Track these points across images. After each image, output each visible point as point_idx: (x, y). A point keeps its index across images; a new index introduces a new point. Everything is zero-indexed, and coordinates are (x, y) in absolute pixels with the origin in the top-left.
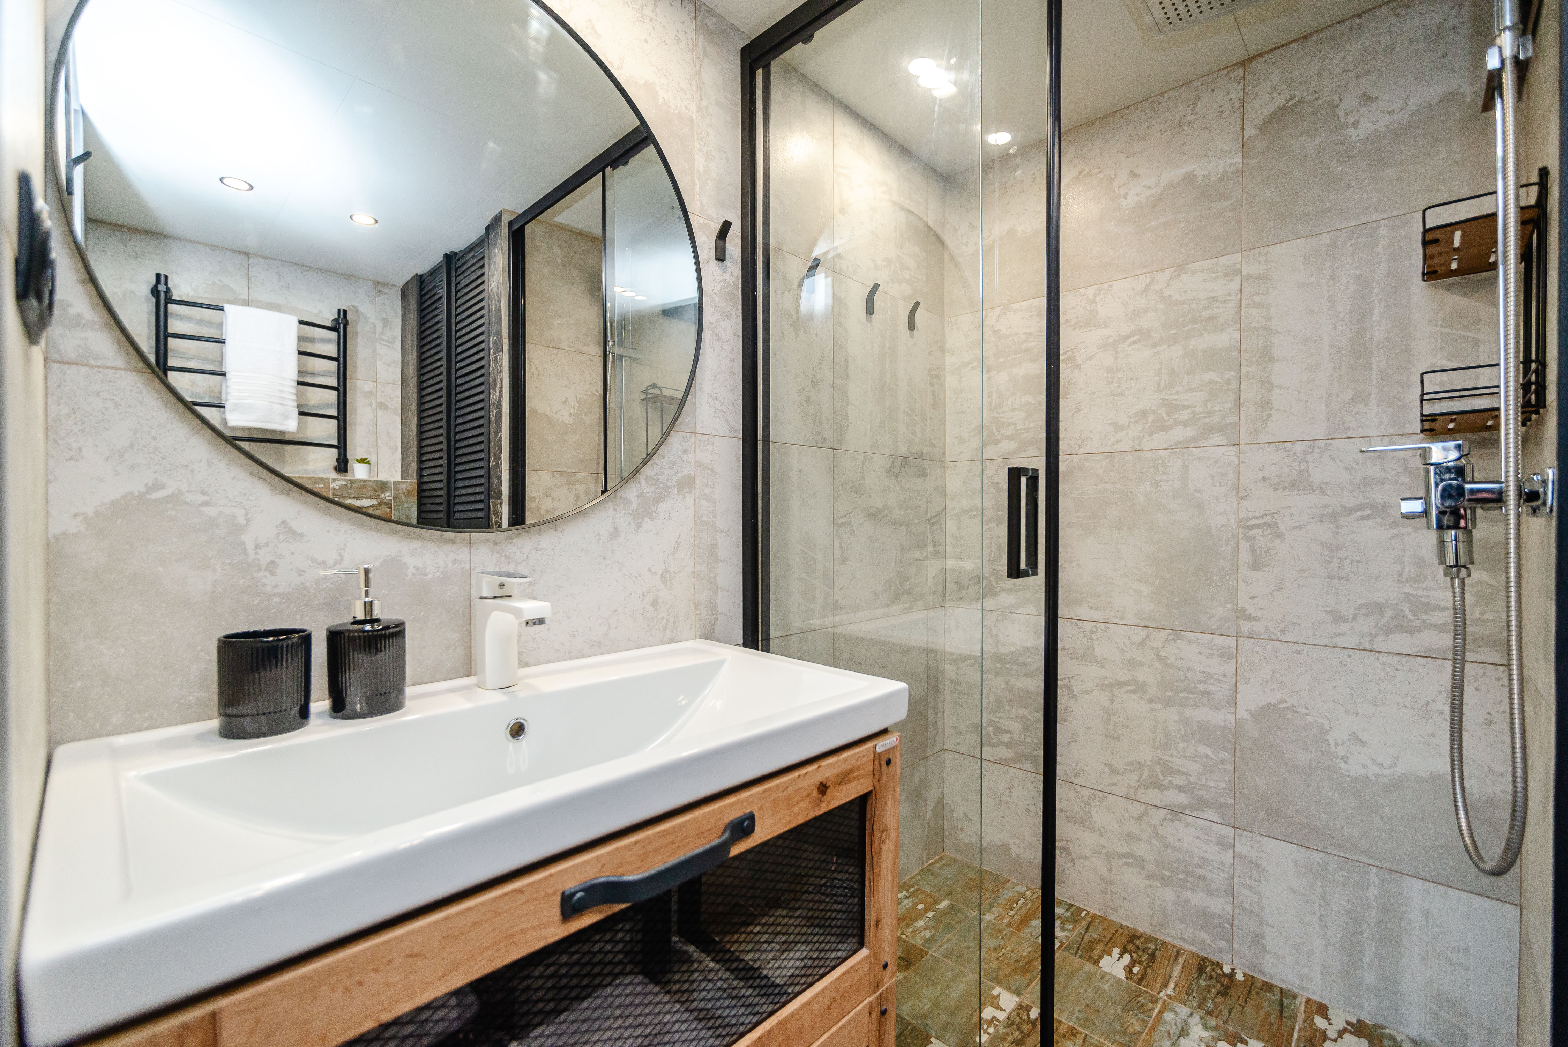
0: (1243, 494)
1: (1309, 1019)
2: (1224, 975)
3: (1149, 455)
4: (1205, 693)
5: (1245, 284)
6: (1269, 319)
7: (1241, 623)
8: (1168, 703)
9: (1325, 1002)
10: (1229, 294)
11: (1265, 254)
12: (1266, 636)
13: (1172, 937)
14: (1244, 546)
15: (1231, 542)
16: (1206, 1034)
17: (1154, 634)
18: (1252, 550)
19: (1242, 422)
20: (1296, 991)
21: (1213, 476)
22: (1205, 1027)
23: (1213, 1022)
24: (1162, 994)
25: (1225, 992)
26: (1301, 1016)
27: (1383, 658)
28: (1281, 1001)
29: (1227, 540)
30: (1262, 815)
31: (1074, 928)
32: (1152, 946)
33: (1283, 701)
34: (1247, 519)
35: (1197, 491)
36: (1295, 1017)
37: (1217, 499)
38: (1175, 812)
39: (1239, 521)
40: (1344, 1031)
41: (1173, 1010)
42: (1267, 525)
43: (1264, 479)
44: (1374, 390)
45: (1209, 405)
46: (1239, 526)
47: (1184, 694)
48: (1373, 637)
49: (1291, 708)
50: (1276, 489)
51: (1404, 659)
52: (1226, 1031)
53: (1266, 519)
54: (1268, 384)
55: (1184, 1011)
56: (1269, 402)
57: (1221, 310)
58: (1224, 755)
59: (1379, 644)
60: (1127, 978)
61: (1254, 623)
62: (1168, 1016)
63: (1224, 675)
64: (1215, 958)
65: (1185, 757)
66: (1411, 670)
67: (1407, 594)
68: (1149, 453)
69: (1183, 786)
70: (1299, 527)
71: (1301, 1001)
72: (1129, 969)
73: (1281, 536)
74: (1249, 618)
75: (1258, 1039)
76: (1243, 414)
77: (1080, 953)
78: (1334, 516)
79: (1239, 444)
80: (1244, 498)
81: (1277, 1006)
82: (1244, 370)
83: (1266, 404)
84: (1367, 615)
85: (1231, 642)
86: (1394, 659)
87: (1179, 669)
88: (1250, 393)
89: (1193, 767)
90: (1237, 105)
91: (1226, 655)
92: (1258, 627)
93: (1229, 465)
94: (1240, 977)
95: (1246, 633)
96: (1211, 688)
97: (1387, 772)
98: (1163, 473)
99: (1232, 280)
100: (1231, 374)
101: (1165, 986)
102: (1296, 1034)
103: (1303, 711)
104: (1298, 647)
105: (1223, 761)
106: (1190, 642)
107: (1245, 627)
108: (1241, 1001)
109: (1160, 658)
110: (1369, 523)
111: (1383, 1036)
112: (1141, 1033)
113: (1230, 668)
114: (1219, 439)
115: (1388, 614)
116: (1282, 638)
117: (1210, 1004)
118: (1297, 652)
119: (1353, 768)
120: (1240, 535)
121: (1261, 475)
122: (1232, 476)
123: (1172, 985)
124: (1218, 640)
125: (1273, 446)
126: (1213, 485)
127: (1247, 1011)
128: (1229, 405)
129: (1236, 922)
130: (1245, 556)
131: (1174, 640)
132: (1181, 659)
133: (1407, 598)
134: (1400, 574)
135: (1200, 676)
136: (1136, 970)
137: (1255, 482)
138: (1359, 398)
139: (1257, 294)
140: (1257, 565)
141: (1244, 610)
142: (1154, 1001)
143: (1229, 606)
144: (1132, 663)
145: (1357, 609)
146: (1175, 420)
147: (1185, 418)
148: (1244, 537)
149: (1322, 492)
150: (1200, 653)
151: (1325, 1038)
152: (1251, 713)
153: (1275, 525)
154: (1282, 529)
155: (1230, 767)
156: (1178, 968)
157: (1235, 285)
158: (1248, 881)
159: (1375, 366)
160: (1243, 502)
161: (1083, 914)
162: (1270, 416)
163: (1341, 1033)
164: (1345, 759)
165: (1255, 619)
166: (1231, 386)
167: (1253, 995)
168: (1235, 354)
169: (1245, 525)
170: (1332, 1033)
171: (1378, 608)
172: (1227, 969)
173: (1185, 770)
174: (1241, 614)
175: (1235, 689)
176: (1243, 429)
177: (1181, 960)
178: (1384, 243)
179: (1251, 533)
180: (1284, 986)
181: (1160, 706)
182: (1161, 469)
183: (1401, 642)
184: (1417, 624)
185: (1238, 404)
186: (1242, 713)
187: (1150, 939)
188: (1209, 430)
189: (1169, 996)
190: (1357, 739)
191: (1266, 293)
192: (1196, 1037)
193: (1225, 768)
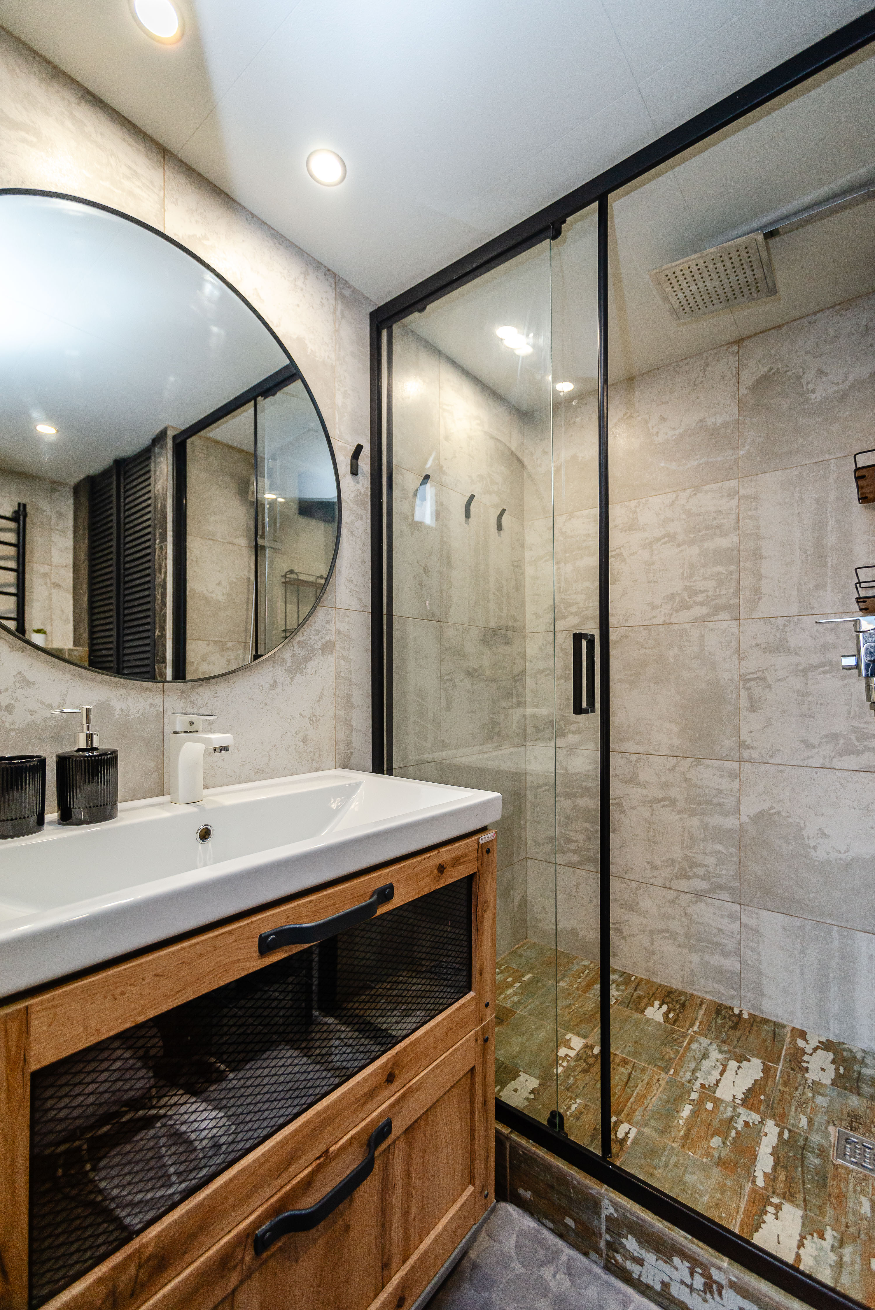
0: (742, 656)
1: (793, 1041)
2: (735, 1015)
3: (676, 627)
4: (719, 805)
5: (741, 501)
6: (758, 528)
7: (743, 751)
8: (692, 813)
9: (805, 1029)
10: (731, 509)
11: (755, 481)
12: (760, 761)
13: (697, 990)
14: (744, 694)
15: (735, 691)
16: (721, 1056)
17: (682, 760)
18: (750, 697)
19: (741, 603)
20: (785, 1023)
21: (721, 643)
22: (721, 1051)
23: (726, 1048)
24: (690, 1031)
25: (735, 1027)
26: (788, 1040)
27: (839, 773)
28: (774, 1031)
29: (732, 691)
30: (759, 893)
31: (626, 989)
32: (683, 998)
33: (773, 808)
34: (745, 675)
35: (711, 654)
36: (784, 1041)
37: (725, 659)
38: (699, 895)
39: (740, 676)
40: (818, 1047)
41: (698, 1041)
42: (759, 678)
43: (757, 645)
44: (830, 581)
45: (718, 590)
46: (740, 680)
47: (704, 806)
48: (832, 758)
49: (778, 813)
50: (765, 652)
51: (853, 773)
52: (735, 1053)
53: (759, 674)
54: (758, 575)
55: (705, 1041)
56: (759, 589)
57: (725, 521)
58: (732, 850)
59: (837, 763)
60: (664, 1022)
61: (751, 751)
62: (694, 1046)
63: (731, 791)
64: (728, 1004)
65: (705, 853)
66: (857, 782)
67: (854, 727)
68: (677, 625)
69: (704, 875)
70: (781, 680)
71: (788, 1029)
72: (666, 1015)
73: (769, 686)
74: (748, 747)
75: (757, 1057)
76: (741, 597)
77: (630, 1006)
78: (804, 671)
79: (739, 619)
80: (743, 659)
81: (771, 1034)
82: (742, 564)
83: (757, 590)
84: (828, 743)
85: (736, 765)
86: (846, 774)
87: (700, 787)
88: (746, 582)
89: (710, 861)
90: (734, 372)
91: (733, 776)
92: (755, 754)
93: (733, 634)
94: (745, 1016)
95: (746, 759)
96: (723, 800)
97: (842, 856)
98: (686, 641)
99: (733, 499)
100: (733, 568)
101: (692, 1025)
102: (784, 1052)
103: (787, 814)
104: (782, 768)
105: (731, 855)
106: (707, 766)
107: (746, 754)
108: (746, 1032)
109: (686, 779)
110: (828, 676)
111: (844, 1050)
112: (674, 1059)
113: (736, 785)
114: (725, 615)
115: (842, 741)
116: (771, 762)
117: (724, 1036)
118: (781, 771)
119: (820, 855)
120: (741, 686)
121: (754, 642)
122: (734, 643)
123: (697, 1024)
124: (727, 764)
125: (762, 620)
126: (722, 649)
127: (750, 1039)
128: (732, 590)
129: (743, 975)
130: (744, 702)
131: (696, 766)
132: (701, 779)
133: (854, 729)
134: (849, 712)
135: (714, 792)
136: (671, 1015)
137: (751, 647)
138: (820, 586)
139: (750, 509)
140: (753, 709)
141: (744, 741)
142: (684, 1035)
143: (734, 739)
144: (666, 785)
145: (821, 738)
146: (694, 601)
147: (701, 600)
148: (744, 688)
149: (796, 654)
150: (714, 775)
151: (804, 1053)
152: (751, 818)
153: (765, 679)
154: (770, 682)
155: (736, 859)
156: (701, 1012)
157: (735, 502)
158: (751, 944)
159: (830, 564)
160: (742, 662)
161: (633, 979)
162: (760, 598)
163: (815, 1050)
164: (815, 848)
165: (752, 748)
166: (733, 577)
167: (755, 1028)
168: (735, 553)
169: (745, 679)
170: (809, 1050)
171: (834, 737)
172: (736, 1011)
173: (705, 863)
174: (742, 745)
175: (739, 801)
176: (742, 608)
177: (704, 1007)
178: (834, 476)
179: (749, 684)
180: (776, 1020)
181: (686, 816)
182: (685, 638)
183: (851, 762)
184: (860, 748)
185: (738, 589)
186: (744, 819)
187: (681, 993)
188: (718, 609)
189: (695, 1032)
190: (822, 833)
191: (757, 509)
192: (714, 1059)
193: (734, 859)
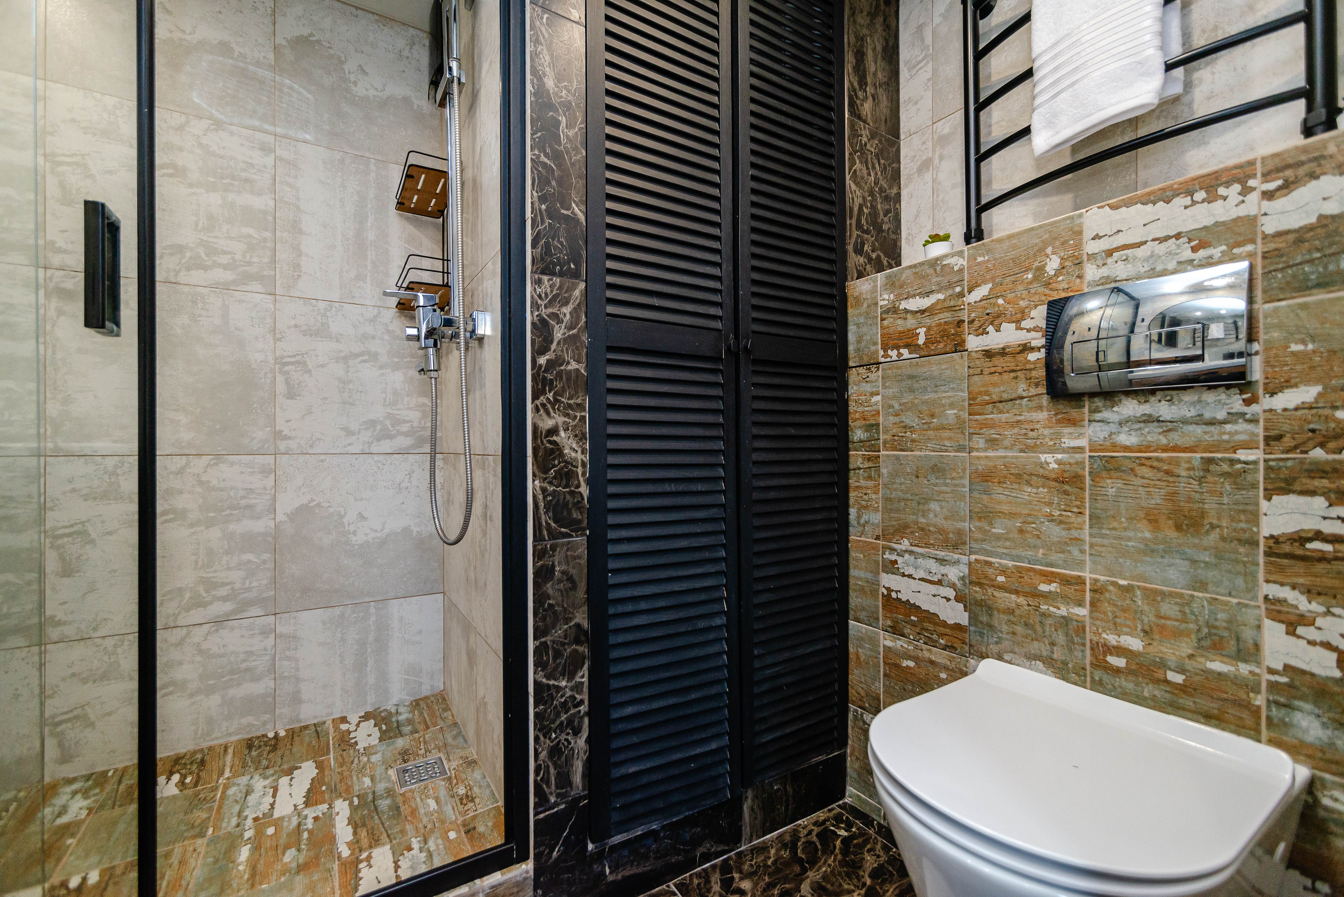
0: (278, 336)
1: (336, 728)
2: (270, 739)
3: (186, 289)
4: (249, 507)
5: (277, 163)
6: (297, 199)
7: (278, 442)
8: (210, 523)
9: (344, 715)
10: (265, 167)
11: (294, 146)
12: (299, 452)
13: (220, 738)
14: (280, 379)
15: (269, 375)
16: (267, 782)
17: (195, 461)
18: (287, 382)
19: (278, 276)
20: (324, 719)
21: (252, 318)
22: (265, 778)
23: (271, 771)
24: (220, 781)
25: (274, 748)
26: (331, 731)
27: (376, 458)
28: (317, 731)
29: (266, 374)
30: (298, 595)
31: (102, 791)
32: (199, 756)
33: (312, 500)
34: (282, 357)
35: (237, 329)
36: (328, 734)
37: (257, 338)
38: (219, 622)
39: (276, 359)
40: (360, 722)
41: (234, 784)
42: (298, 362)
43: (296, 326)
44: (369, 274)
45: (248, 256)
46: (275, 363)
47: (228, 512)
48: (370, 444)
49: (318, 505)
50: (305, 335)
51: (388, 456)
52: (282, 771)
53: (298, 358)
54: (297, 251)
55: (243, 780)
56: (299, 265)
57: (259, 177)
58: (266, 556)
59: (374, 449)
60: (181, 791)
61: (289, 442)
62: (231, 792)
63: (265, 488)
64: (259, 734)
65: (229, 569)
66: (391, 464)
67: (389, 413)
68: (186, 287)
69: (228, 595)
70: (322, 366)
71: (329, 724)
72: (182, 784)
73: (309, 371)
74: (286, 438)
75: (307, 760)
76: (278, 270)
77: (118, 803)
78: (345, 359)
79: (275, 295)
80: (279, 340)
81: (315, 735)
82: (278, 234)
83: (297, 267)
84: (366, 429)
85: (270, 459)
86: (382, 457)
87: (222, 490)
88: (283, 255)
89: (236, 576)
90: (269, 11)
91: (265, 471)
92: (293, 445)
93: (267, 311)
94: (282, 733)
95: (283, 451)
96: (254, 501)
97: (379, 535)
98: (202, 309)
99: (267, 155)
100: (268, 235)
101: (221, 773)
102: (331, 742)
103: (326, 505)
104: (323, 457)
105: (264, 562)
106: (232, 464)
107: (282, 446)
108: (289, 746)
109: (201, 483)
110: (367, 365)
111: (381, 712)
112: (209, 819)
113: (270, 482)
114: (256, 286)
115: (379, 427)
116: (311, 452)
117: (265, 763)
118: (322, 461)
119: (359, 539)
120: (277, 370)
121: (293, 323)
122: (269, 320)
123: (227, 770)
124: (259, 459)
125: (302, 301)
126: (253, 326)
127: (294, 750)
128: (266, 260)
129: (277, 693)
130: (281, 387)
131: (217, 464)
132: (224, 480)
133: (389, 416)
134: (385, 400)
135: (242, 493)
136: (188, 780)
137: (289, 328)
138: (360, 277)
139: (288, 175)
140: (291, 395)
141: (281, 432)
142: (214, 789)
143: (268, 429)
145: (361, 425)
146: (214, 262)
147: (225, 262)
148: (281, 372)
149: (338, 341)
150: (242, 473)
151: (350, 733)
152: (288, 516)
153: (305, 364)
154: (310, 367)
155: (270, 565)
156: (229, 758)
157: (269, 161)
158: (287, 653)
159: (369, 257)
160: (279, 343)
161: (110, 774)
162: (299, 276)
163: (358, 725)
164: (355, 533)
165: (290, 438)
166: (268, 245)
167: (296, 738)
168: (270, 218)
169: (281, 362)
170: (352, 728)
171: (372, 423)
172: (271, 735)
173: (230, 580)
174: (278, 435)
175: (274, 499)
176: (278, 283)
177: (230, 751)
178: (373, 174)
179: (286, 368)
180: (315, 722)
181: (203, 528)
182: (200, 305)
183: (386, 446)
184: (394, 432)
185: (273, 260)
186: (280, 517)
187: (195, 752)
188: (247, 278)
189: (228, 778)
190: (362, 517)
191: (296, 177)
192: (260, 788)
193: (267, 566)
